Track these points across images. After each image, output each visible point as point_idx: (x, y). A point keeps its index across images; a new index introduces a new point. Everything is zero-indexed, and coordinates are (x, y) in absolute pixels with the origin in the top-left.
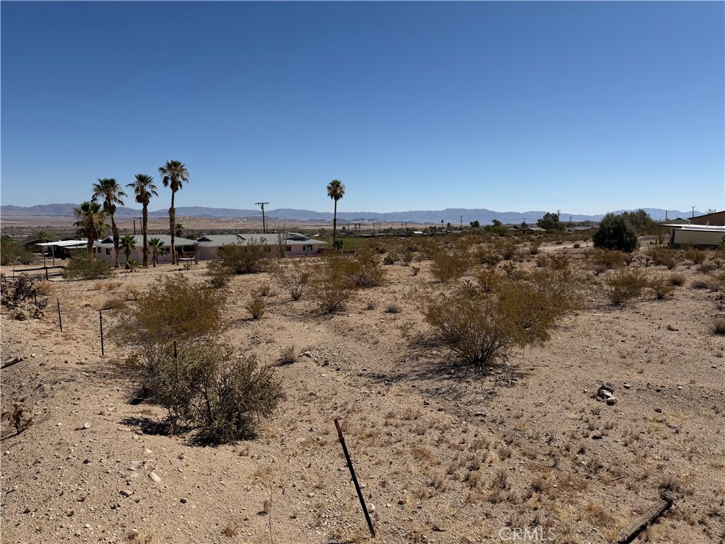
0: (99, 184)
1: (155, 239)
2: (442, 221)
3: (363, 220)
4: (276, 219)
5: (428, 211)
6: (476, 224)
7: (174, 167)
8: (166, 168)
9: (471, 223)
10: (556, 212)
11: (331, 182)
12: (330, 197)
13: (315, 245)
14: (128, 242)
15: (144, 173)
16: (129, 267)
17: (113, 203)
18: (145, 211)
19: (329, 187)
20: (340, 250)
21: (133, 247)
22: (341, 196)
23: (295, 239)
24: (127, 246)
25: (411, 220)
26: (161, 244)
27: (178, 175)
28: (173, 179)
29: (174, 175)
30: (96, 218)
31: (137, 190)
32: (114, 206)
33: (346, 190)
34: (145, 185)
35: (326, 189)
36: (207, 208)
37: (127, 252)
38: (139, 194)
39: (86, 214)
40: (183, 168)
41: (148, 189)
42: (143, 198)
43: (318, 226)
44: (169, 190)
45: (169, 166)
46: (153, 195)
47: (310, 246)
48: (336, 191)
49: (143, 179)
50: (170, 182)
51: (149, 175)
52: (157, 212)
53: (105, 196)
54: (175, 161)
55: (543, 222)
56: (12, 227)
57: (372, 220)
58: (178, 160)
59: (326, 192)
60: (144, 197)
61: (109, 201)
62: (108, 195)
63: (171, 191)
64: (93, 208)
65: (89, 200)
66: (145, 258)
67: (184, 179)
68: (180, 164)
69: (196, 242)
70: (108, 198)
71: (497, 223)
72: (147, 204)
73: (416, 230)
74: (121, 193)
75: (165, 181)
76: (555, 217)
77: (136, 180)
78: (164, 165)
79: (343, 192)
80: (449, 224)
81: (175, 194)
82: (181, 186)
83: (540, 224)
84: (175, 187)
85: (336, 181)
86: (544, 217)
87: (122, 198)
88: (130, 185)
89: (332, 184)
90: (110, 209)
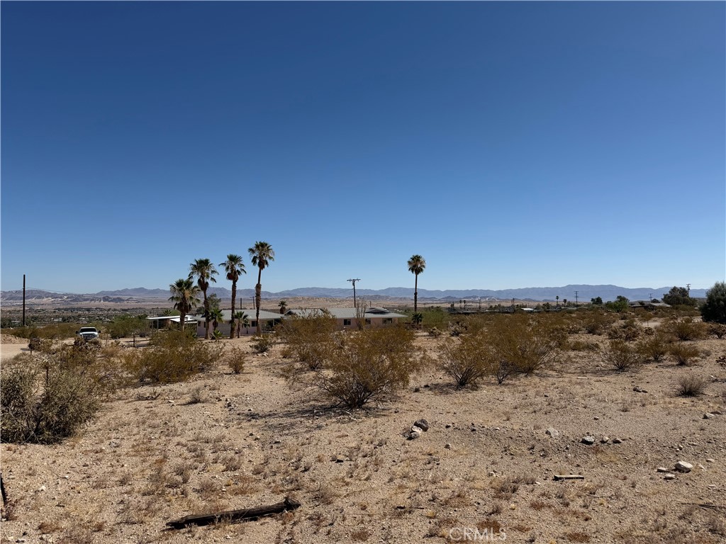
0: (196, 264)
1: (241, 313)
2: (557, 298)
3: (475, 297)
4: (387, 297)
5: (547, 288)
6: (598, 301)
7: (262, 247)
8: (254, 249)
9: (593, 300)
10: (685, 286)
11: (412, 256)
12: (410, 272)
13: (395, 318)
14: (216, 315)
15: (234, 254)
16: (215, 337)
17: (206, 280)
18: (234, 286)
19: (409, 262)
21: (220, 319)
22: (422, 270)
23: (375, 313)
24: (215, 319)
25: (528, 297)
26: (245, 317)
27: (264, 254)
28: (260, 258)
29: (261, 255)
30: (188, 293)
31: (227, 268)
32: (207, 283)
33: (426, 264)
34: (235, 264)
37: (215, 325)
38: (230, 271)
39: (180, 290)
40: (270, 248)
41: (237, 268)
42: (233, 276)
43: (428, 304)
45: (257, 246)
46: (243, 273)
47: (390, 319)
48: (416, 266)
49: (233, 259)
50: (258, 261)
51: (238, 255)
52: (280, 293)
53: (200, 274)
54: (262, 242)
55: (669, 297)
56: (157, 308)
57: (485, 298)
58: (266, 242)
59: (407, 267)
60: (233, 274)
61: (203, 278)
62: (202, 273)
63: (258, 268)
64: (186, 285)
65: (185, 278)
66: (232, 329)
67: (270, 258)
68: (266, 245)
69: (283, 315)
70: (202, 277)
71: (621, 299)
72: (236, 281)
73: (525, 307)
74: (213, 272)
75: (254, 261)
76: (684, 292)
77: (228, 259)
78: (253, 246)
79: (424, 266)
80: (565, 301)
81: (262, 271)
82: (267, 263)
83: (667, 299)
84: (262, 265)
85: (417, 256)
86: (670, 292)
87: (214, 276)
88: (222, 264)
89: (413, 259)
90: (204, 286)
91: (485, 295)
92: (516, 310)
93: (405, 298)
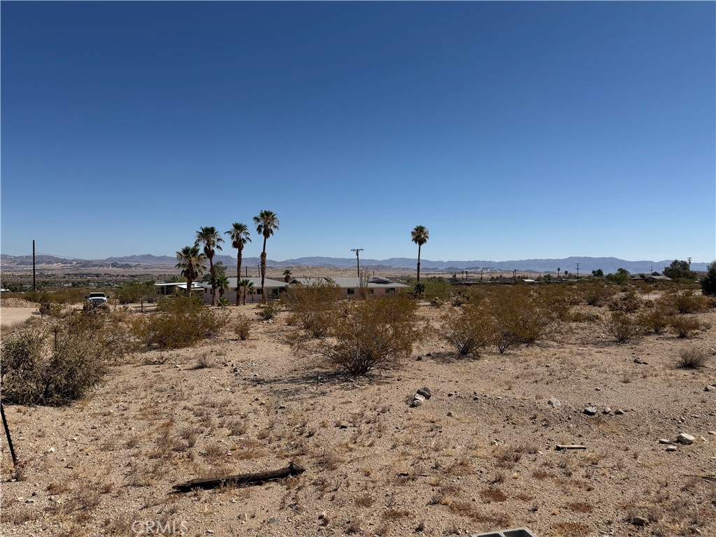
0: (202, 231)
1: (246, 280)
2: (559, 269)
3: (477, 268)
4: (390, 267)
6: (599, 273)
7: (267, 216)
8: (259, 218)
9: (594, 272)
10: (686, 260)
11: (415, 227)
12: (414, 242)
13: (397, 288)
14: (222, 282)
15: (239, 222)
16: (221, 304)
17: (212, 248)
18: (240, 255)
19: (413, 233)
20: (422, 293)
21: (226, 286)
22: (425, 241)
23: (378, 283)
24: (221, 286)
25: (529, 269)
26: (251, 284)
27: (269, 223)
28: (265, 227)
29: (266, 224)
30: (194, 261)
31: (233, 237)
32: (213, 251)
33: (430, 235)
34: (241, 232)
35: (411, 234)
36: (328, 258)
37: (221, 292)
38: (235, 240)
39: (187, 257)
40: (275, 217)
41: (243, 236)
42: (238, 244)
43: (431, 274)
44: (262, 236)
45: (262, 215)
46: (248, 241)
47: (393, 289)
48: (420, 236)
49: (238, 227)
50: (263, 230)
51: (244, 224)
53: (206, 242)
54: (267, 211)
55: (670, 270)
56: (165, 275)
57: (487, 269)
58: (271, 211)
59: (411, 237)
61: (209, 246)
62: (208, 241)
64: (192, 252)
65: (192, 246)
66: (238, 297)
67: (275, 227)
68: (271, 213)
69: (288, 284)
70: (208, 244)
71: (622, 271)
72: (242, 249)
73: (527, 278)
74: (219, 240)
75: (259, 229)
76: (685, 265)
77: (233, 228)
78: (258, 215)
79: (427, 237)
80: (566, 272)
81: (267, 240)
82: (272, 232)
83: (668, 272)
84: (267, 233)
85: (420, 227)
86: (671, 265)
87: (220, 244)
88: (228, 232)
89: (416, 230)
90: (210, 253)
91: (487, 266)
92: (517, 281)
93: (407, 269)
